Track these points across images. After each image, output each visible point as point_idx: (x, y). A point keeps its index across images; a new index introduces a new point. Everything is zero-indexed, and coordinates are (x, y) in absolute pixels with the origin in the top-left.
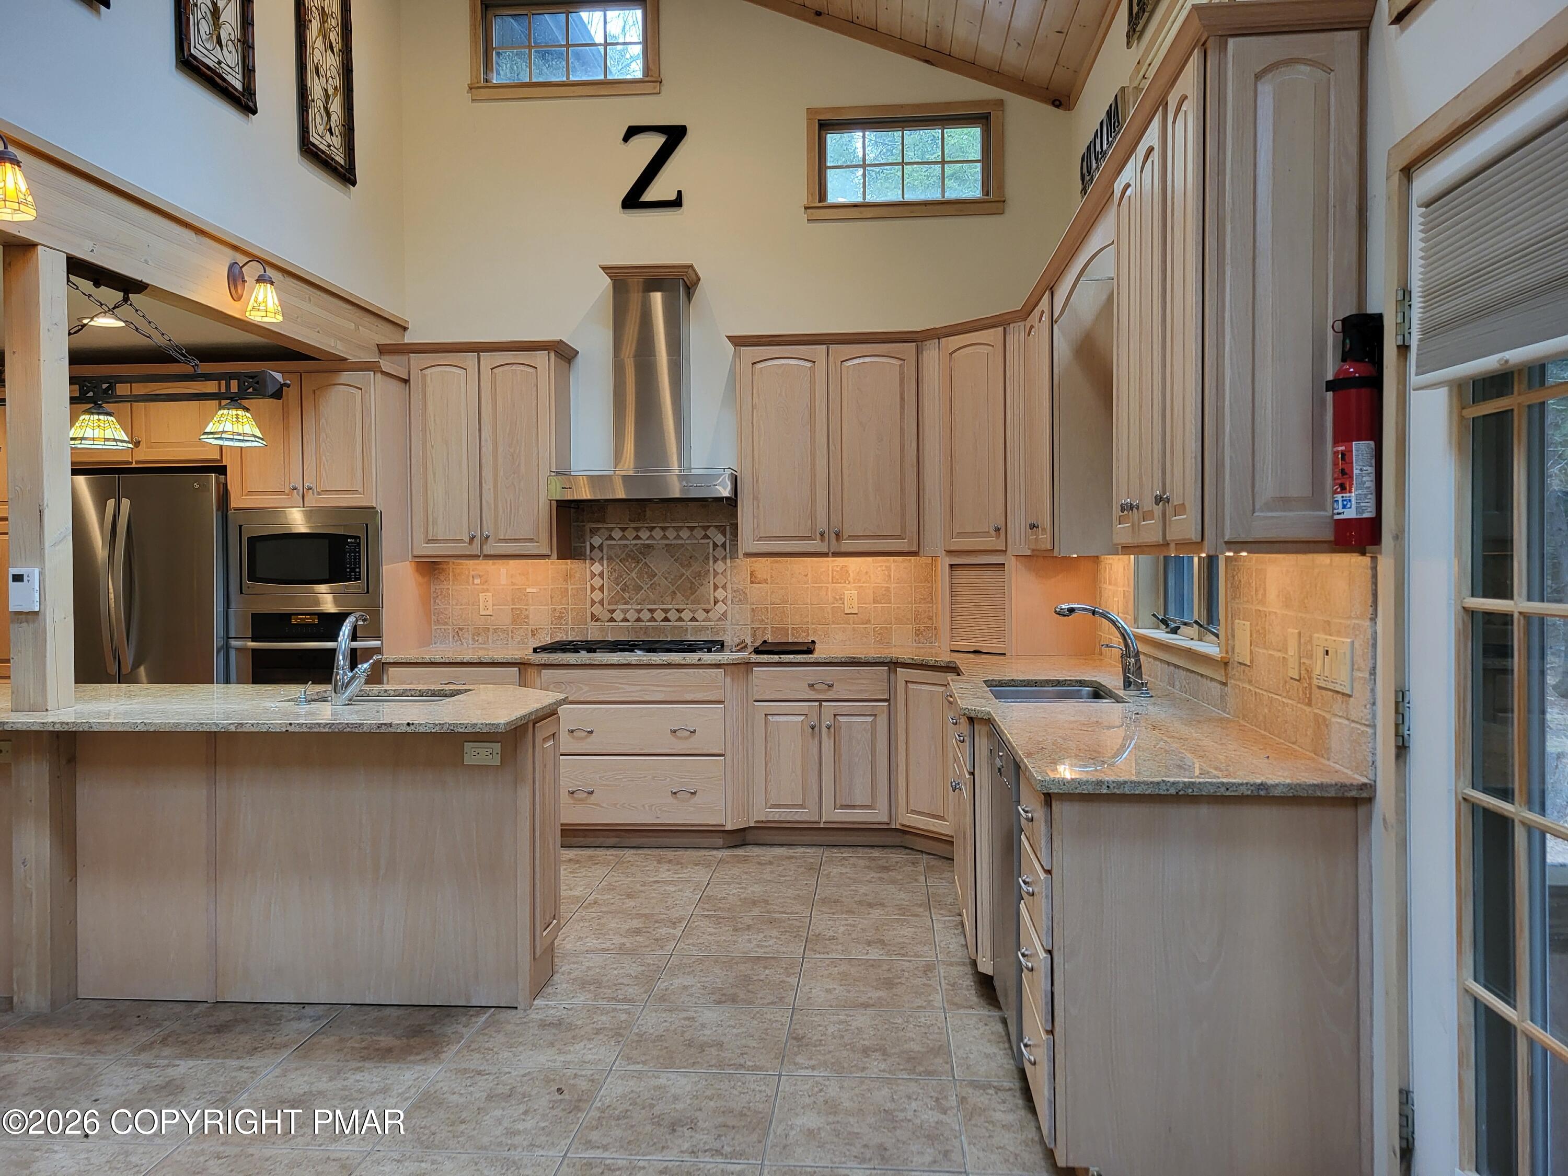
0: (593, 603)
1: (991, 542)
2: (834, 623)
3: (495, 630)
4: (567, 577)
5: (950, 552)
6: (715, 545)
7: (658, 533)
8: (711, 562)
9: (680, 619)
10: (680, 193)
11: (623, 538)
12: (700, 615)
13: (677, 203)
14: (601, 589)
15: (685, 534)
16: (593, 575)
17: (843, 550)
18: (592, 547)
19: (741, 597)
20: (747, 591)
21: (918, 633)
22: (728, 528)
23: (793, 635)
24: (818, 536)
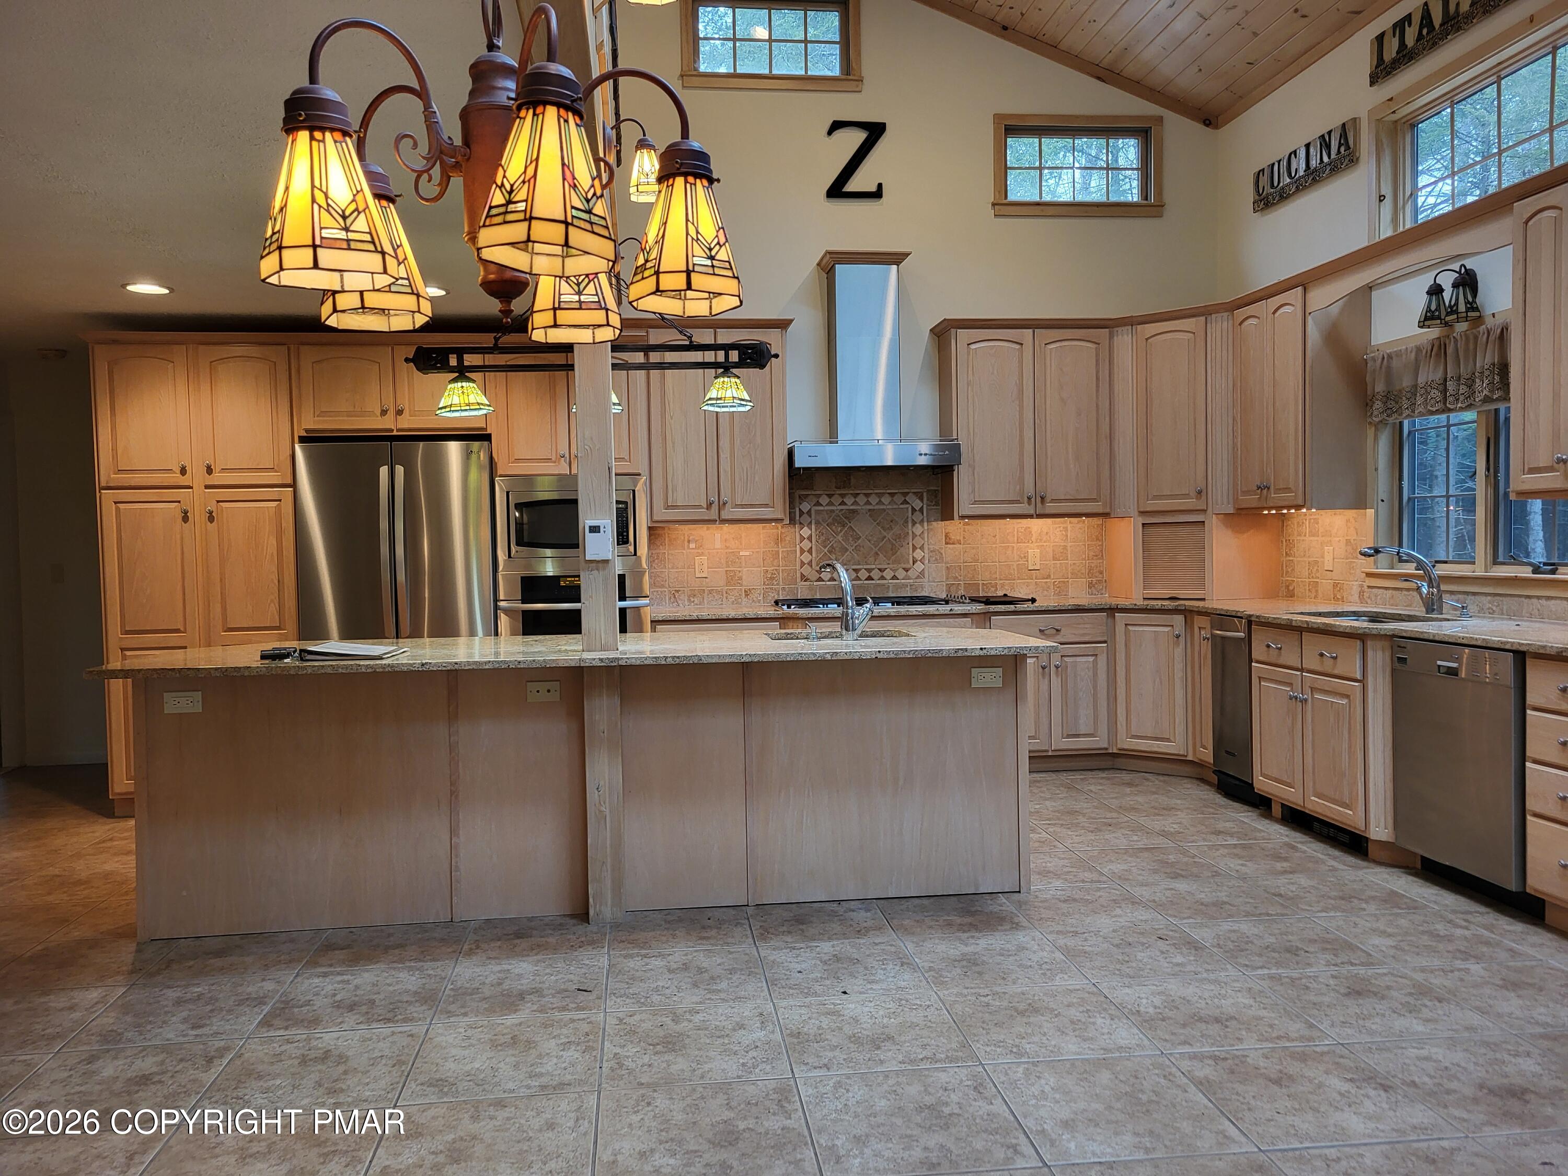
0: (803, 564)
1: (1191, 503)
2: (1019, 579)
3: (710, 592)
4: (778, 540)
5: (1143, 513)
6: (914, 510)
7: (861, 500)
8: (910, 525)
9: (883, 578)
10: (880, 185)
11: (830, 504)
12: (901, 573)
13: (877, 194)
14: (810, 551)
15: (886, 500)
16: (802, 539)
17: (1047, 511)
18: (801, 513)
19: (937, 557)
20: (943, 551)
21: (1091, 585)
22: (925, 494)
23: (983, 590)
24: (1026, 499)
